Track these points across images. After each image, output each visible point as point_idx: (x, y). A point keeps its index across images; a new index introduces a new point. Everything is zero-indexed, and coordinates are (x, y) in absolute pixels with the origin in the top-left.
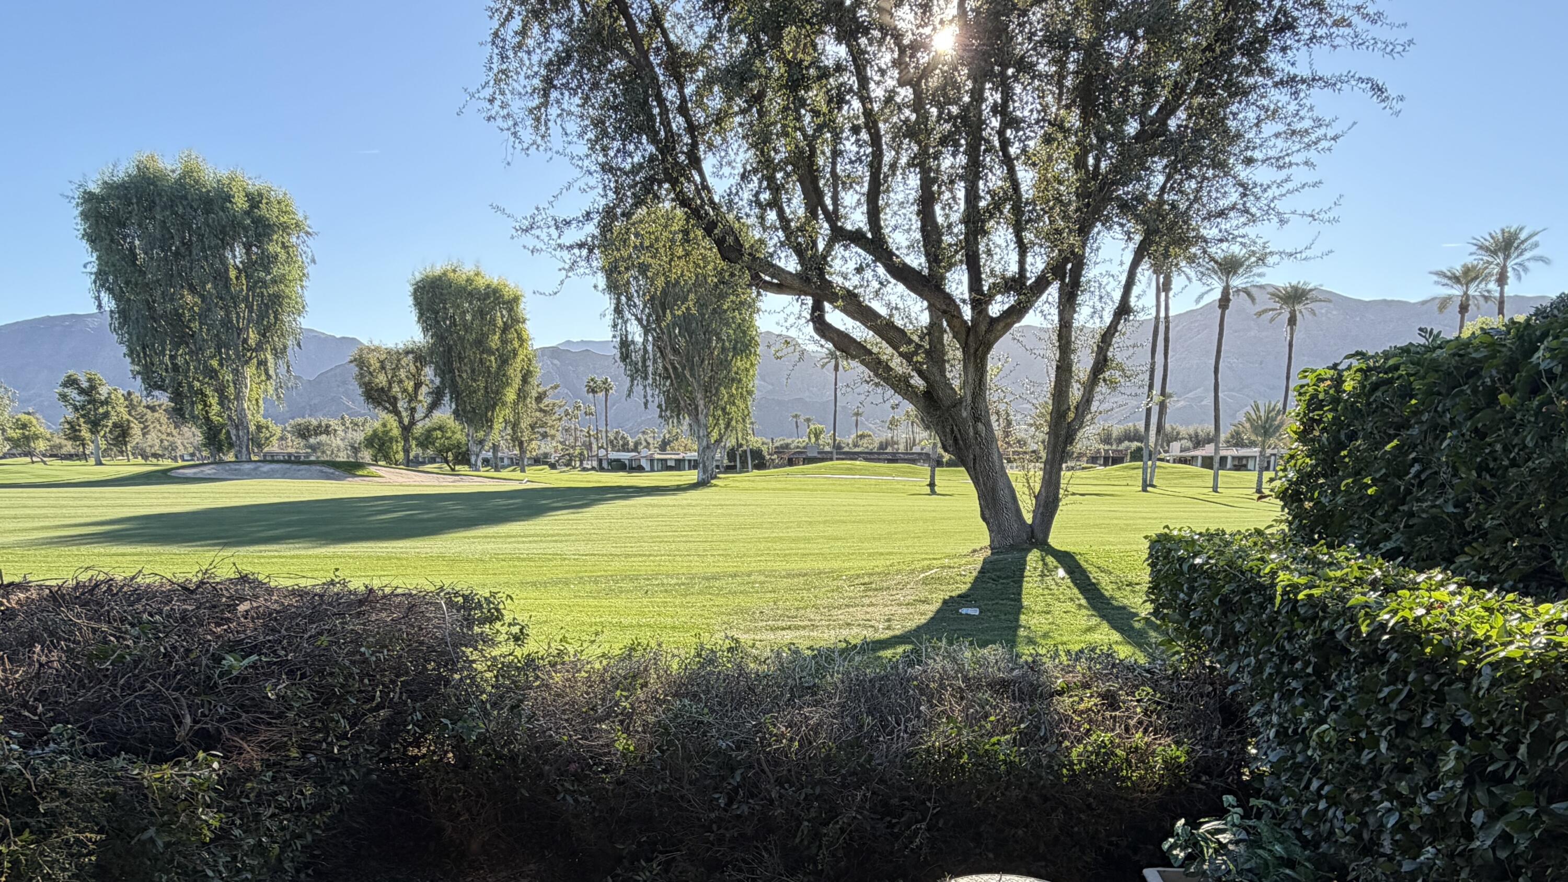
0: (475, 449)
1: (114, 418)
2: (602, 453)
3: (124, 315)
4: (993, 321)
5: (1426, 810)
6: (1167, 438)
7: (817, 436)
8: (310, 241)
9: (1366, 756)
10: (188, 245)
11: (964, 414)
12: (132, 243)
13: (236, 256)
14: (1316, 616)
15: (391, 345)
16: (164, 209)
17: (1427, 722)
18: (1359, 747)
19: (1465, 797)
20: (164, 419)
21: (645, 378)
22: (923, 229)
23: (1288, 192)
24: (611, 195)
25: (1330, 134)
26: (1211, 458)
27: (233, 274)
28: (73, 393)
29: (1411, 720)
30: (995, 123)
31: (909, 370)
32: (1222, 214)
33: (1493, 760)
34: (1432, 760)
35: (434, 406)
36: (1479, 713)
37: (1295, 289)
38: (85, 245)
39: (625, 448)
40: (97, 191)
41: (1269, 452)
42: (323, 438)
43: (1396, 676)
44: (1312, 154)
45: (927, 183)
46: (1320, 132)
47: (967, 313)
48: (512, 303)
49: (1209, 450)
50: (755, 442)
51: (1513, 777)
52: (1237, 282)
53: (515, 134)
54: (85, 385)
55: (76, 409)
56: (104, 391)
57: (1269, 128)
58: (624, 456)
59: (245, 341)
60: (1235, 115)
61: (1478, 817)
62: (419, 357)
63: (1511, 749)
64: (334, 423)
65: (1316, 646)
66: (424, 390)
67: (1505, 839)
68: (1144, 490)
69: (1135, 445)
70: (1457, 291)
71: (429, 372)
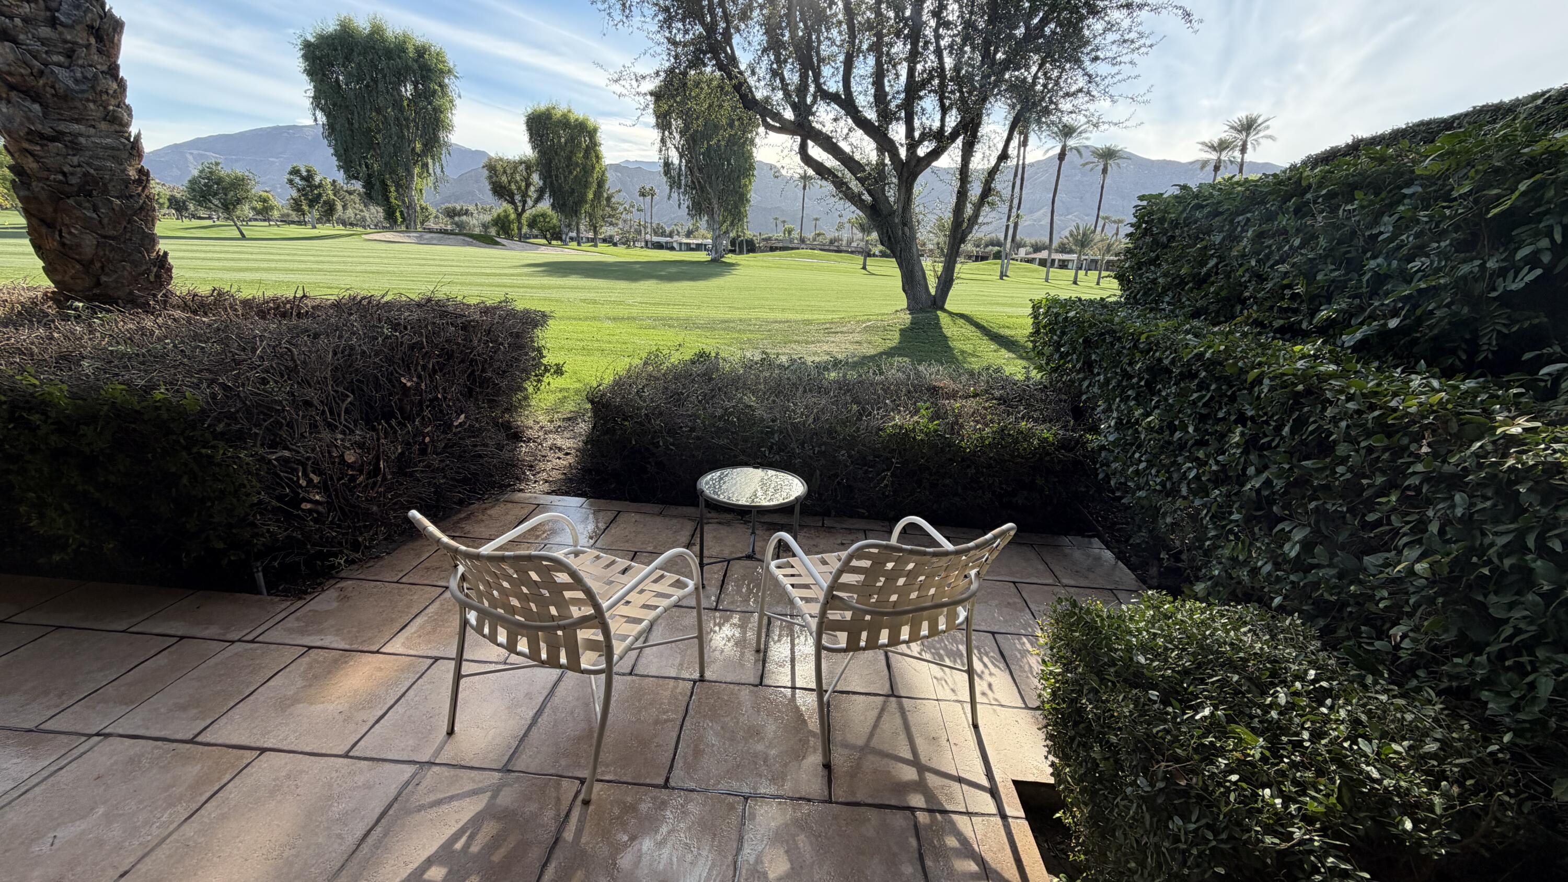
0: (566, 230)
1: (325, 198)
2: (648, 237)
3: (332, 128)
4: (920, 159)
5: (1214, 468)
6: (1017, 245)
7: (790, 233)
8: (457, 82)
9: (1178, 435)
10: (375, 81)
11: (897, 221)
12: (337, 78)
13: (408, 90)
14: (1151, 349)
15: (511, 158)
16: (359, 54)
17: (1221, 415)
18: (1173, 429)
19: (1242, 460)
20: (357, 200)
21: (679, 188)
22: (875, 96)
23: (1120, 81)
24: (673, 60)
25: (1148, 43)
26: (1045, 260)
27: (405, 103)
28: (297, 180)
29: (1209, 414)
30: (933, 23)
31: (862, 189)
32: (1074, 94)
33: (1266, 436)
34: (1222, 437)
35: (537, 201)
36: (1257, 408)
37: (1109, 149)
38: (305, 78)
39: (663, 234)
40: (313, 40)
41: (1083, 257)
42: (464, 218)
43: (1202, 386)
44: (1135, 56)
45: (879, 64)
46: (1142, 41)
47: (903, 153)
48: (592, 133)
49: (1044, 254)
50: (749, 234)
51: (1277, 446)
52: (1071, 142)
53: (609, 14)
54: (305, 174)
55: (299, 190)
56: (317, 180)
57: (1111, 37)
58: (663, 240)
59: (414, 149)
60: (1089, 26)
61: (1251, 470)
62: (529, 166)
63: (1279, 428)
64: (471, 208)
65: (1149, 369)
66: (532, 188)
67: (1268, 483)
68: (1001, 278)
69: (996, 248)
70: (1213, 156)
71: (535, 178)
